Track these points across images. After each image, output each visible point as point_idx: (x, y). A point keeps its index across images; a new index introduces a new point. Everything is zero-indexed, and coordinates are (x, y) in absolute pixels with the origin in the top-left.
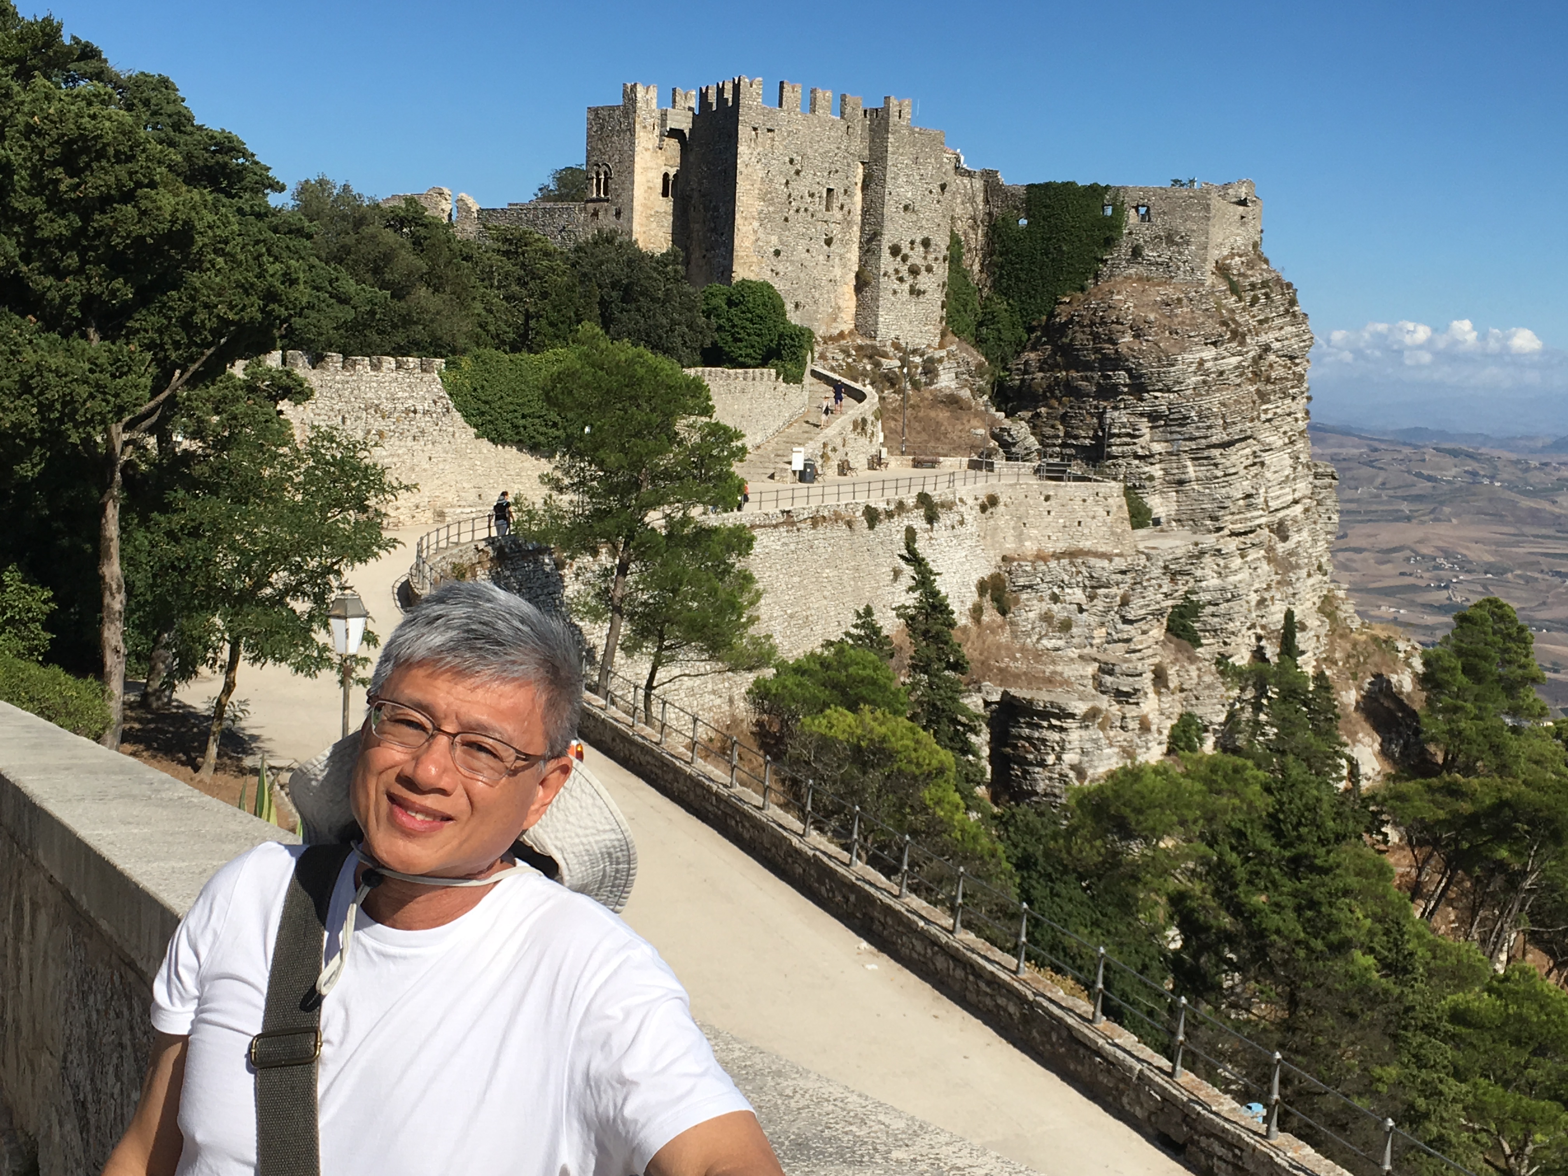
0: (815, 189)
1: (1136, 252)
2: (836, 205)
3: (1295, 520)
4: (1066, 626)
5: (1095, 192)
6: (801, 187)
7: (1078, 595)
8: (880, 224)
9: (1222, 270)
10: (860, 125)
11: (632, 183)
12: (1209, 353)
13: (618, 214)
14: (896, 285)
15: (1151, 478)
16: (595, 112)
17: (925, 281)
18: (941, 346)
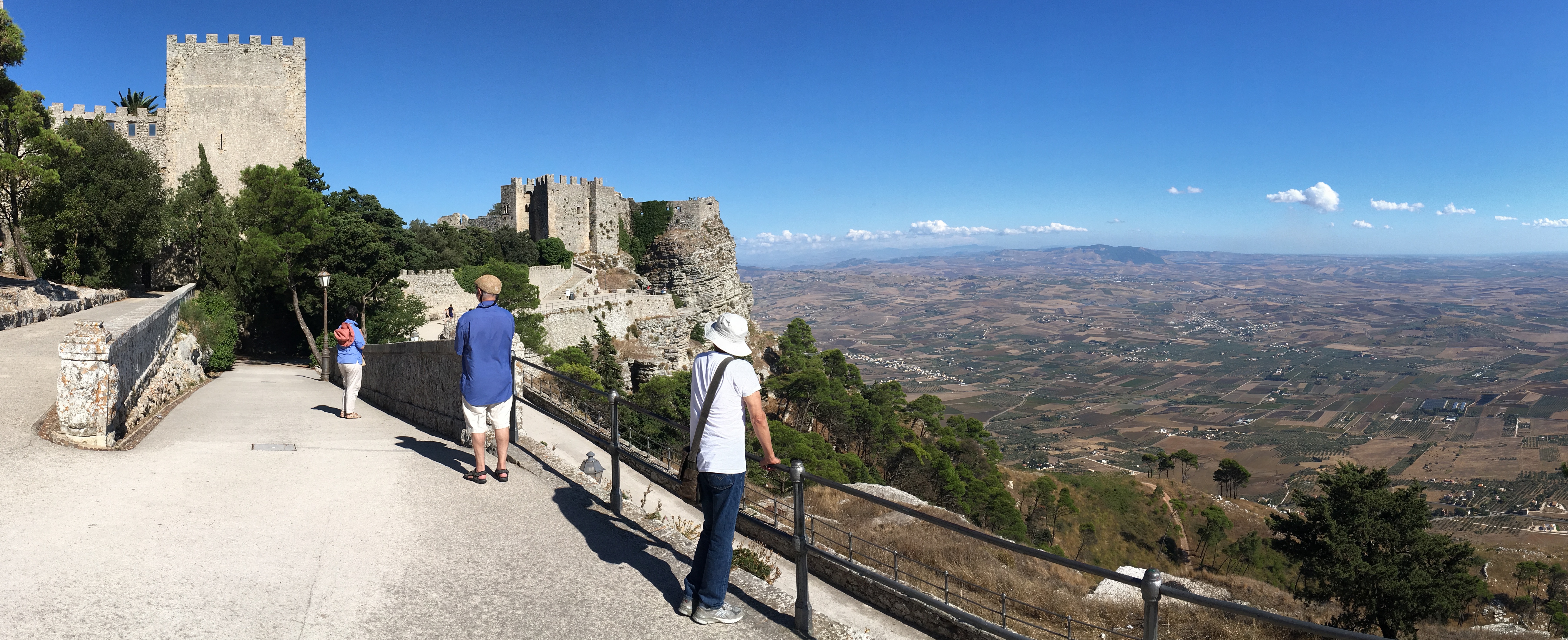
0: (574, 208)
1: (678, 221)
2: (581, 212)
3: (736, 302)
4: (657, 339)
5: (663, 203)
6: (569, 207)
7: (660, 330)
8: (595, 217)
9: (705, 225)
10: (587, 187)
11: (516, 209)
12: (702, 251)
13: (512, 218)
14: (602, 236)
15: (688, 292)
16: (503, 187)
17: (611, 234)
18: (618, 254)
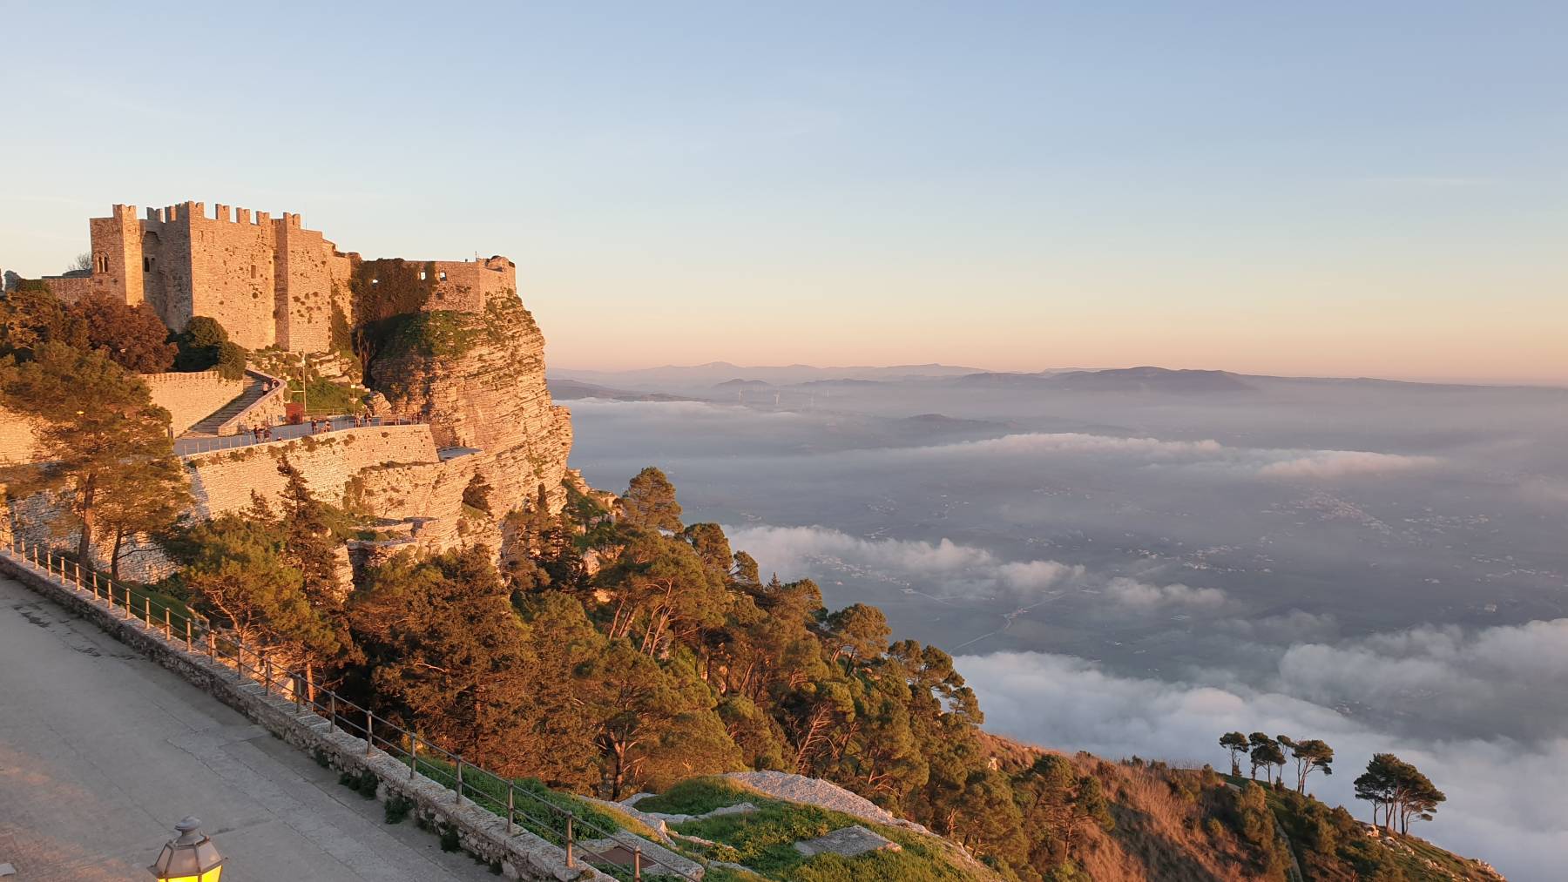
0: (244, 266)
1: (441, 297)
5: (414, 263)
6: (234, 264)
8: (285, 283)
9: (489, 305)
11: (124, 264)
13: (115, 282)
15: (458, 420)
16: (95, 221)
17: (316, 316)
18: (330, 353)
